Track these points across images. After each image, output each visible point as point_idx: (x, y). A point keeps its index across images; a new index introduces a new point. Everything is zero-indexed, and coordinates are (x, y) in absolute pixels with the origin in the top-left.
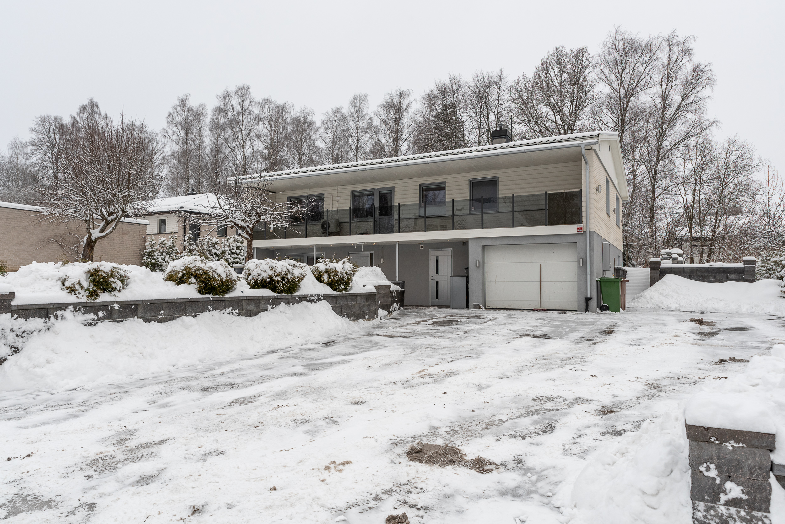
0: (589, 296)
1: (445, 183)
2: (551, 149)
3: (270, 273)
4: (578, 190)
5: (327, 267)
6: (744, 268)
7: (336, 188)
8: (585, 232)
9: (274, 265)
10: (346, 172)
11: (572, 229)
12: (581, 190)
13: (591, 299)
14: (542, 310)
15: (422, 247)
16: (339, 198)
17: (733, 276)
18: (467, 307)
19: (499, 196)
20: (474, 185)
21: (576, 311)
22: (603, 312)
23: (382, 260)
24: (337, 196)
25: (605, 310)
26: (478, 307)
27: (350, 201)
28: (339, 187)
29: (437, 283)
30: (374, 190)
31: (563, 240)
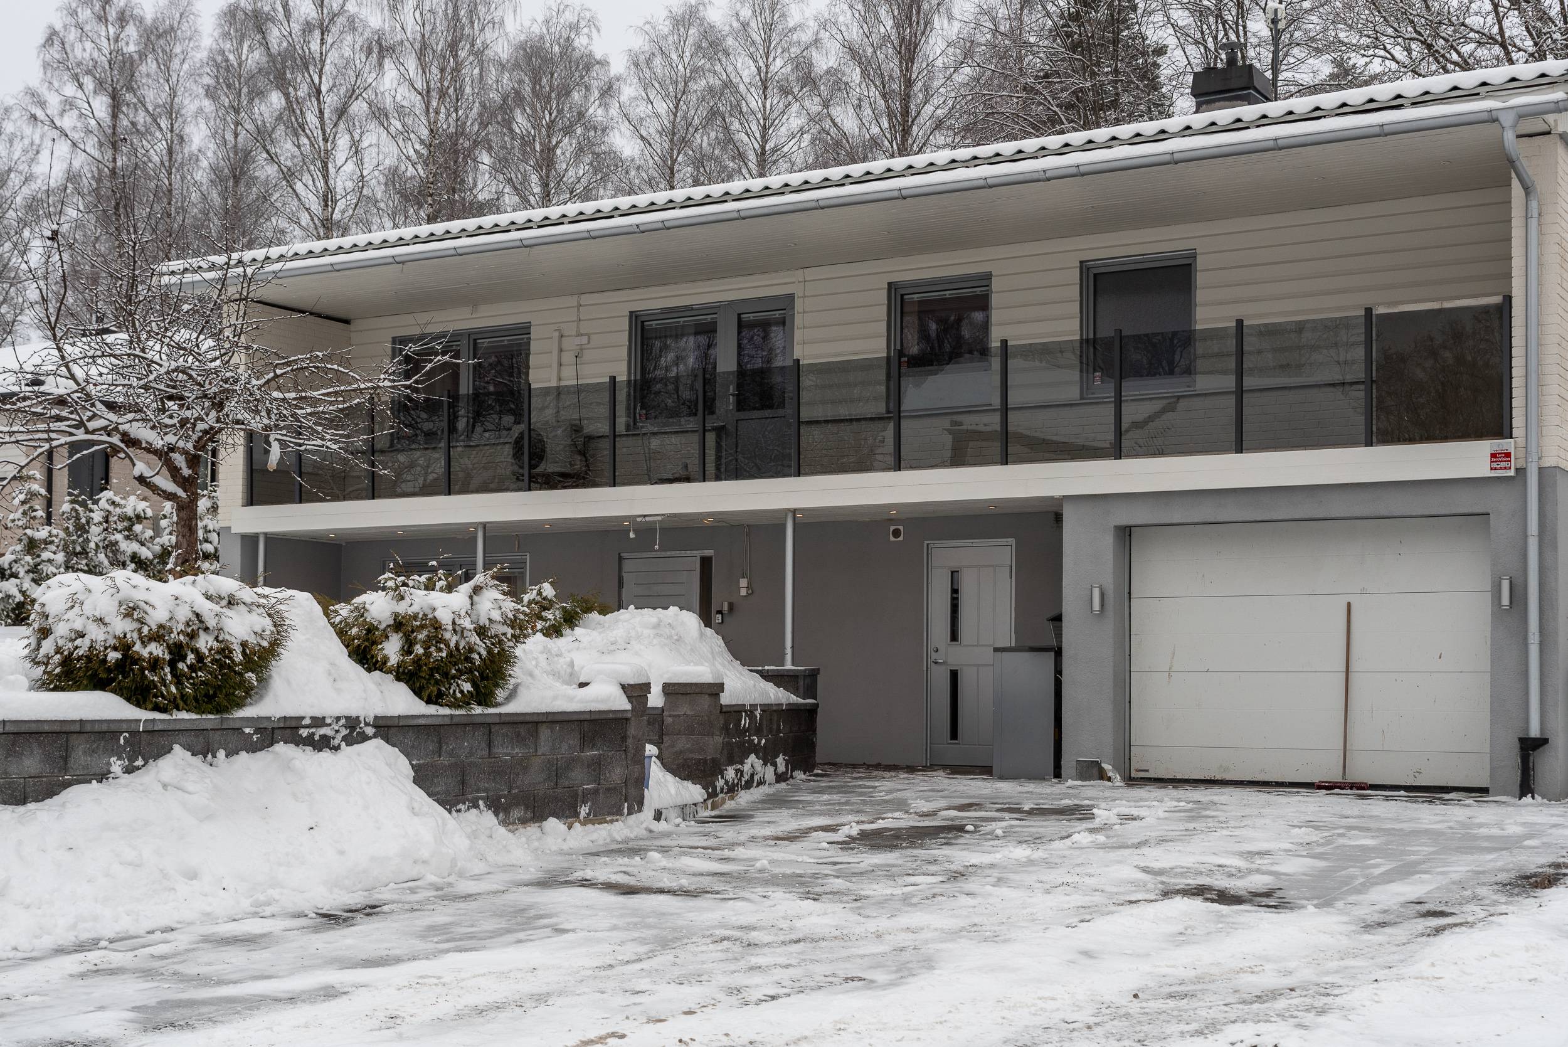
0: (1534, 732)
1: (988, 276)
2: (1383, 132)
3: (121, 626)
4: (1497, 299)
5: (402, 608)
7: (572, 301)
8: (1521, 472)
9: (139, 596)
10: (590, 236)
11: (1468, 458)
12: (1508, 299)
13: (1542, 742)
14: (1353, 786)
15: (897, 533)
16: (584, 340)
18: (1058, 774)
19: (1198, 327)
20: (1101, 283)
21: (1484, 791)
23: (743, 583)
24: (579, 335)
26: (1095, 771)
27: (624, 352)
28: (586, 299)
29: (954, 675)
30: (714, 308)
31: (1434, 503)
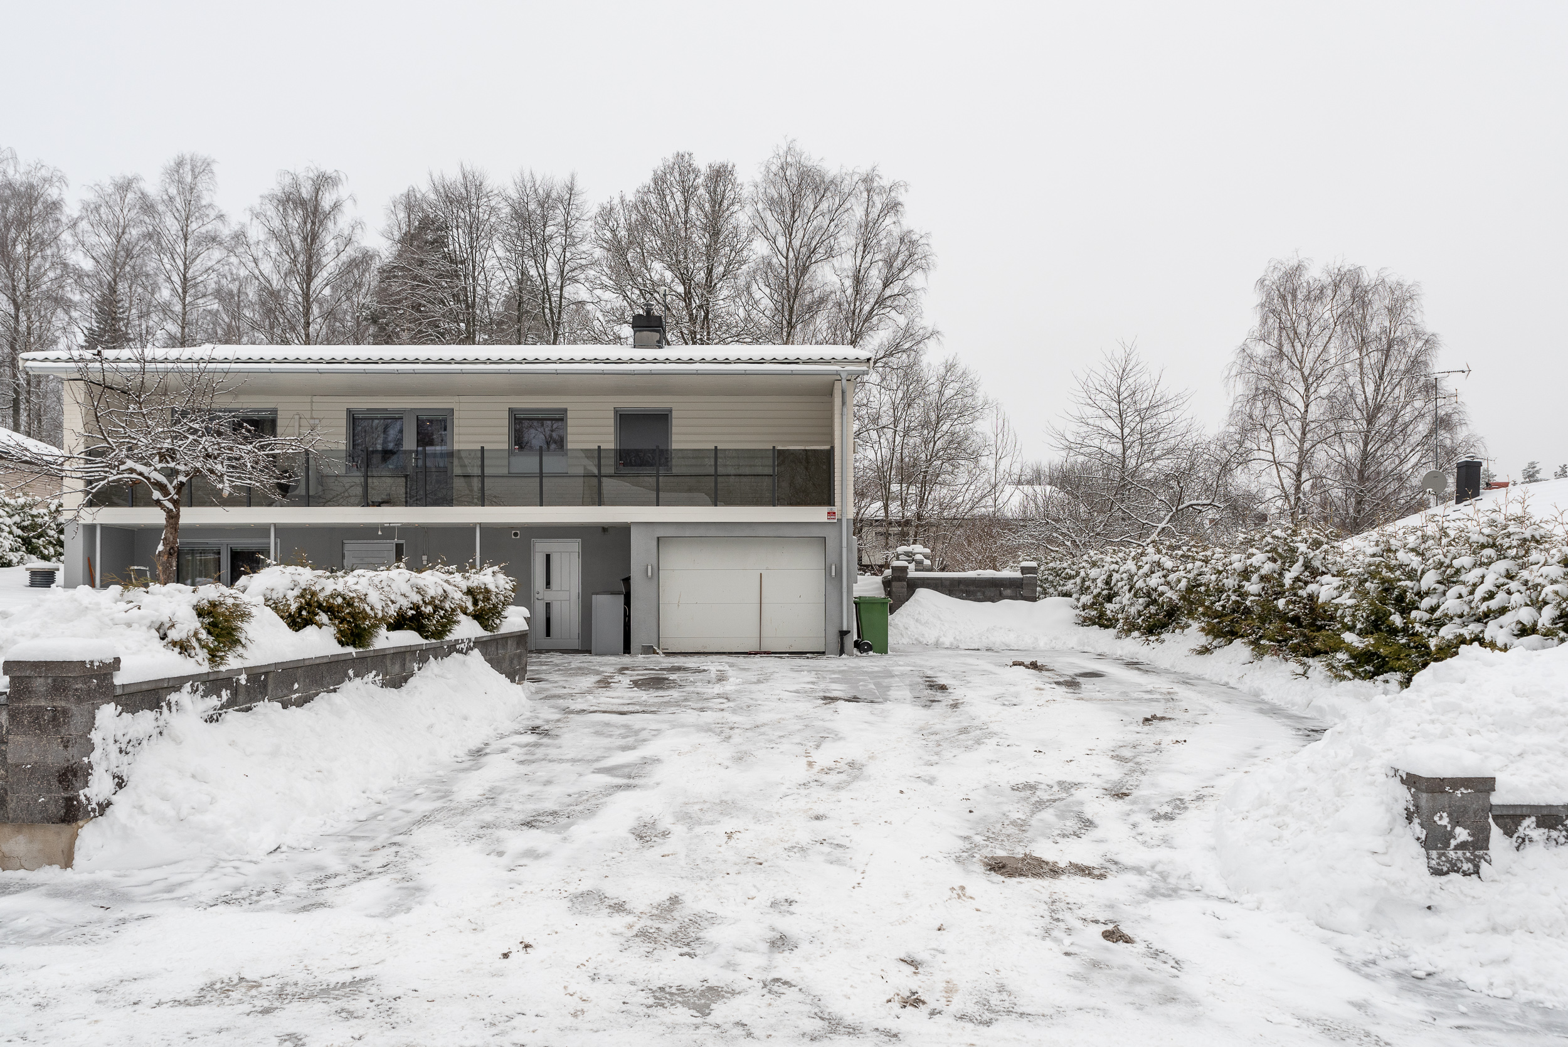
0: (845, 629)
1: (566, 410)
4: (827, 447)
6: (1022, 579)
7: (308, 399)
8: (840, 520)
10: (365, 372)
11: (817, 514)
12: (833, 448)
13: (848, 632)
14: (765, 653)
15: (516, 535)
16: (317, 422)
17: (1008, 592)
18: (627, 649)
19: (675, 446)
20: (626, 420)
21: (824, 653)
22: (864, 654)
23: (425, 558)
24: (312, 418)
25: (866, 651)
26: (651, 650)
27: (344, 430)
28: (315, 399)
29: (548, 605)
30: (404, 411)
31: (803, 532)
